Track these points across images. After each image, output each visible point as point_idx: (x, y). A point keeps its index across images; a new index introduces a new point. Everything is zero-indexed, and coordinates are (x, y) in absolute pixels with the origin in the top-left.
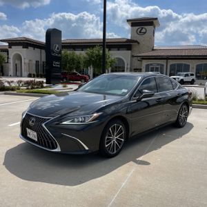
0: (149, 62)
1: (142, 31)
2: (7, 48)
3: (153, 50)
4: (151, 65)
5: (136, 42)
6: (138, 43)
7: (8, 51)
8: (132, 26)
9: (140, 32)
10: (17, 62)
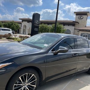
0: (83, 32)
1: (81, 18)
2: (21, 22)
3: (86, 27)
4: (84, 34)
5: (78, 22)
6: (79, 23)
7: (21, 24)
8: (76, 15)
9: (80, 18)
10: (25, 28)
